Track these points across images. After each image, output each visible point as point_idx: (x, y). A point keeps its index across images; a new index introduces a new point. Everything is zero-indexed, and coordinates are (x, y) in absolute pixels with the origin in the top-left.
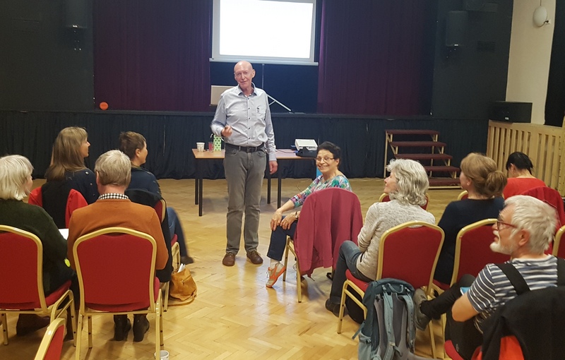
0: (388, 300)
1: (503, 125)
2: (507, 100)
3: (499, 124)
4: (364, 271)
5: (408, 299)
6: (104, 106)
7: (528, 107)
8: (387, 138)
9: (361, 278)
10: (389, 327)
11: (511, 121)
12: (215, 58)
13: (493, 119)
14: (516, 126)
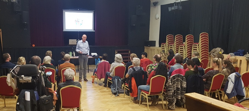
0: (116, 79)
1: (148, 47)
2: (149, 40)
3: (147, 47)
4: (111, 76)
5: (120, 80)
6: (34, 45)
7: (155, 42)
8: (116, 52)
9: (111, 77)
10: (116, 84)
11: (150, 46)
12: (64, 30)
13: (146, 46)
14: (151, 47)
